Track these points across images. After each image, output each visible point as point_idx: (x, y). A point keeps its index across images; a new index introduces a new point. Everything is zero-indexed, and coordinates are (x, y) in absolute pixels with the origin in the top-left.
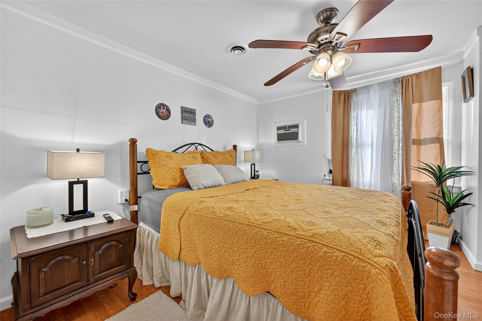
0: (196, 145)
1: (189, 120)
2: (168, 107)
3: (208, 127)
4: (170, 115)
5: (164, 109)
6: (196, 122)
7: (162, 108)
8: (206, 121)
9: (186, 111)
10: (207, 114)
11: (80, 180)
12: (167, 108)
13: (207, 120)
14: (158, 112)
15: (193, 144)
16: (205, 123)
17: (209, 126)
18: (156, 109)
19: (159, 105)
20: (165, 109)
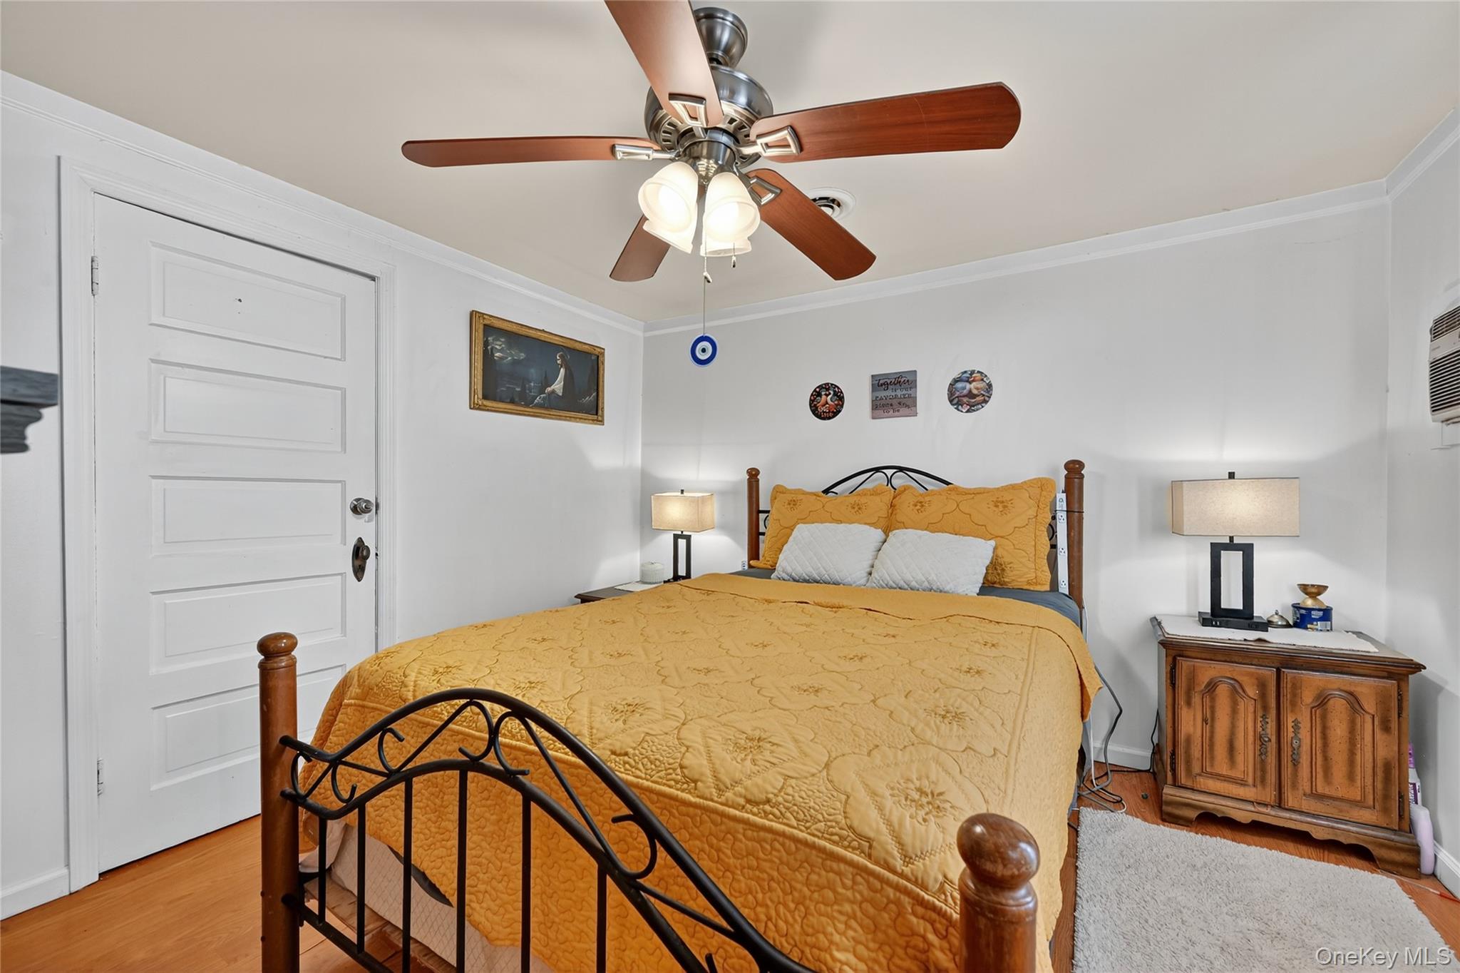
0: (889, 472)
1: (891, 405)
2: (838, 388)
3: (968, 411)
4: (842, 406)
5: (827, 395)
6: (915, 406)
7: (823, 393)
8: (957, 394)
9: (882, 385)
10: (965, 372)
11: (684, 533)
12: (836, 389)
13: (964, 388)
14: (815, 405)
15: (877, 470)
16: (955, 401)
17: (971, 406)
18: (811, 400)
19: (818, 390)
20: (830, 394)
